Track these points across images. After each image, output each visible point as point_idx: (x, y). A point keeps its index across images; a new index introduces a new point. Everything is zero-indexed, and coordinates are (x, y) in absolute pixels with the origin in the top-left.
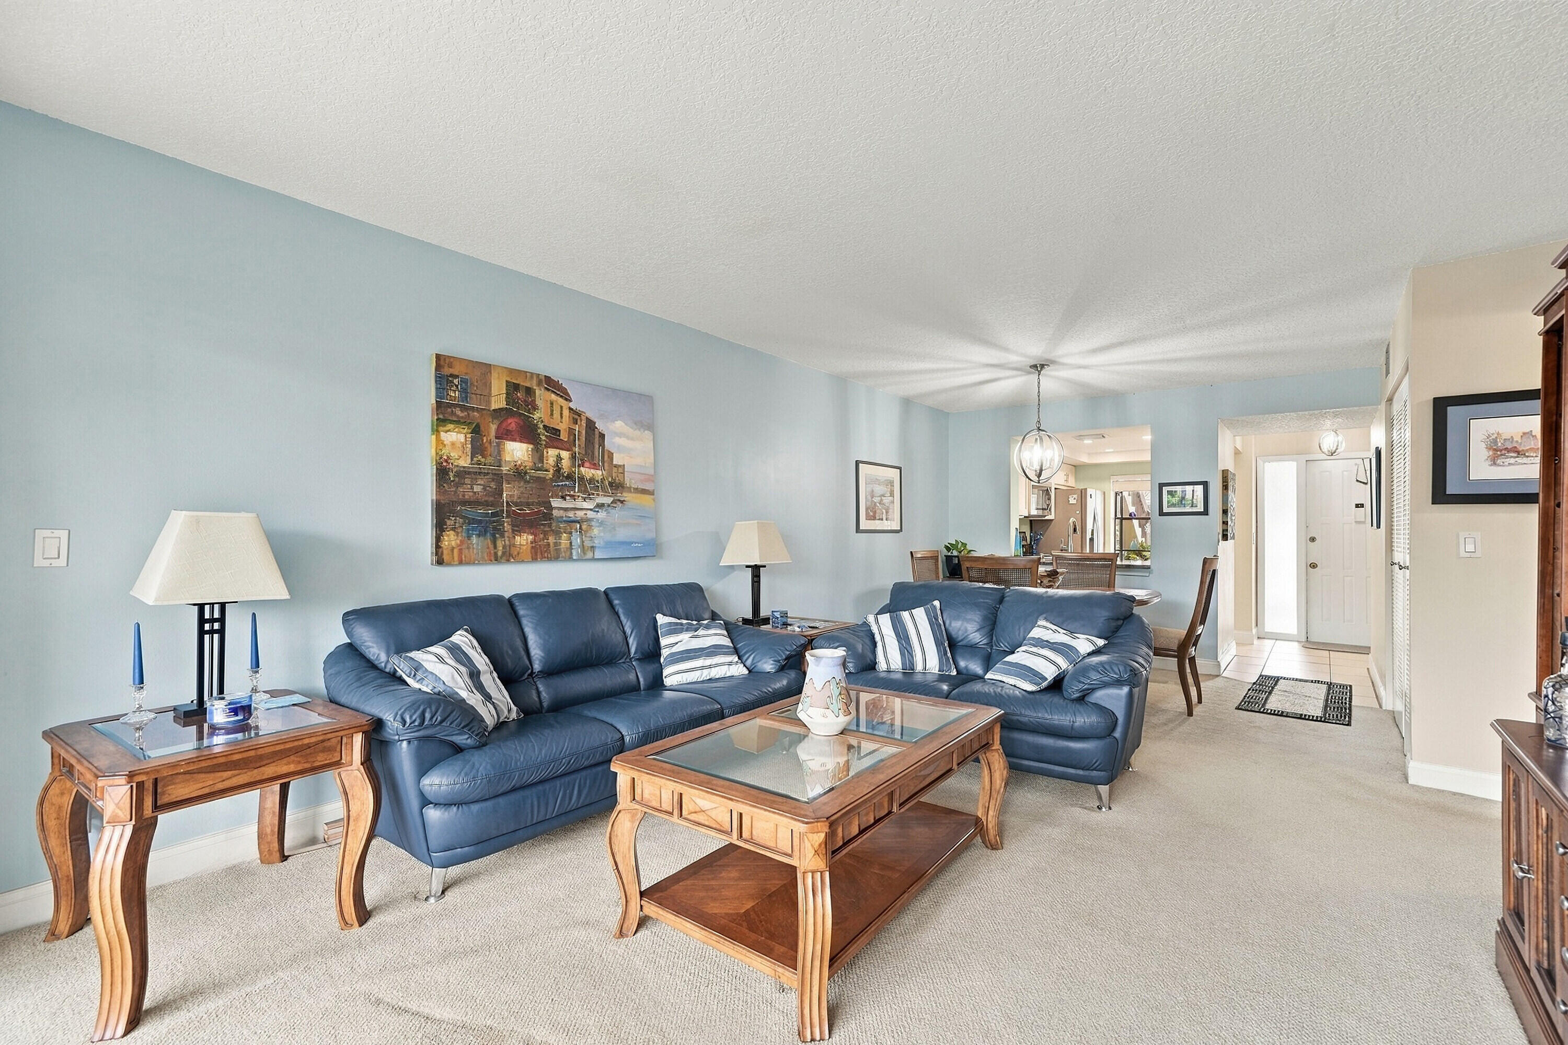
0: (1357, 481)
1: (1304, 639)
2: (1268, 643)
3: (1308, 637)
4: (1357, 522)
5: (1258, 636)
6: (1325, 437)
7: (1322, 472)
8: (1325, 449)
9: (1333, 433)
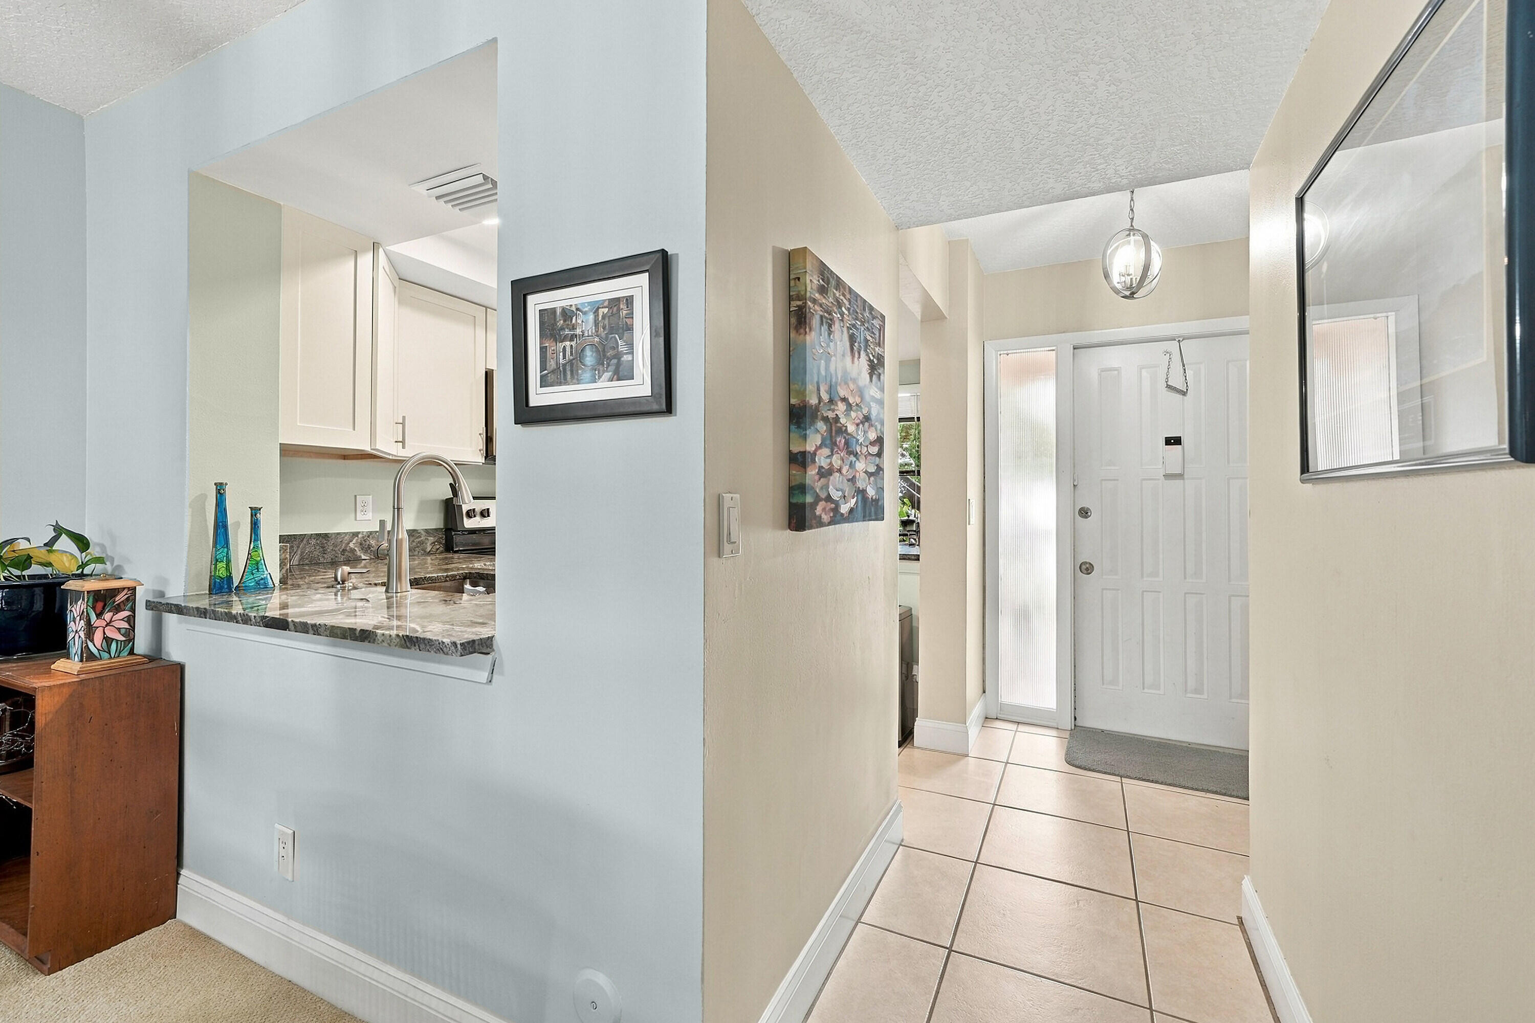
0: (1169, 387)
1: (1068, 724)
2: (1004, 732)
3: (1075, 719)
4: (1168, 476)
5: (986, 715)
6: (1117, 248)
7: (1105, 371)
8: (1116, 279)
9: (1135, 238)
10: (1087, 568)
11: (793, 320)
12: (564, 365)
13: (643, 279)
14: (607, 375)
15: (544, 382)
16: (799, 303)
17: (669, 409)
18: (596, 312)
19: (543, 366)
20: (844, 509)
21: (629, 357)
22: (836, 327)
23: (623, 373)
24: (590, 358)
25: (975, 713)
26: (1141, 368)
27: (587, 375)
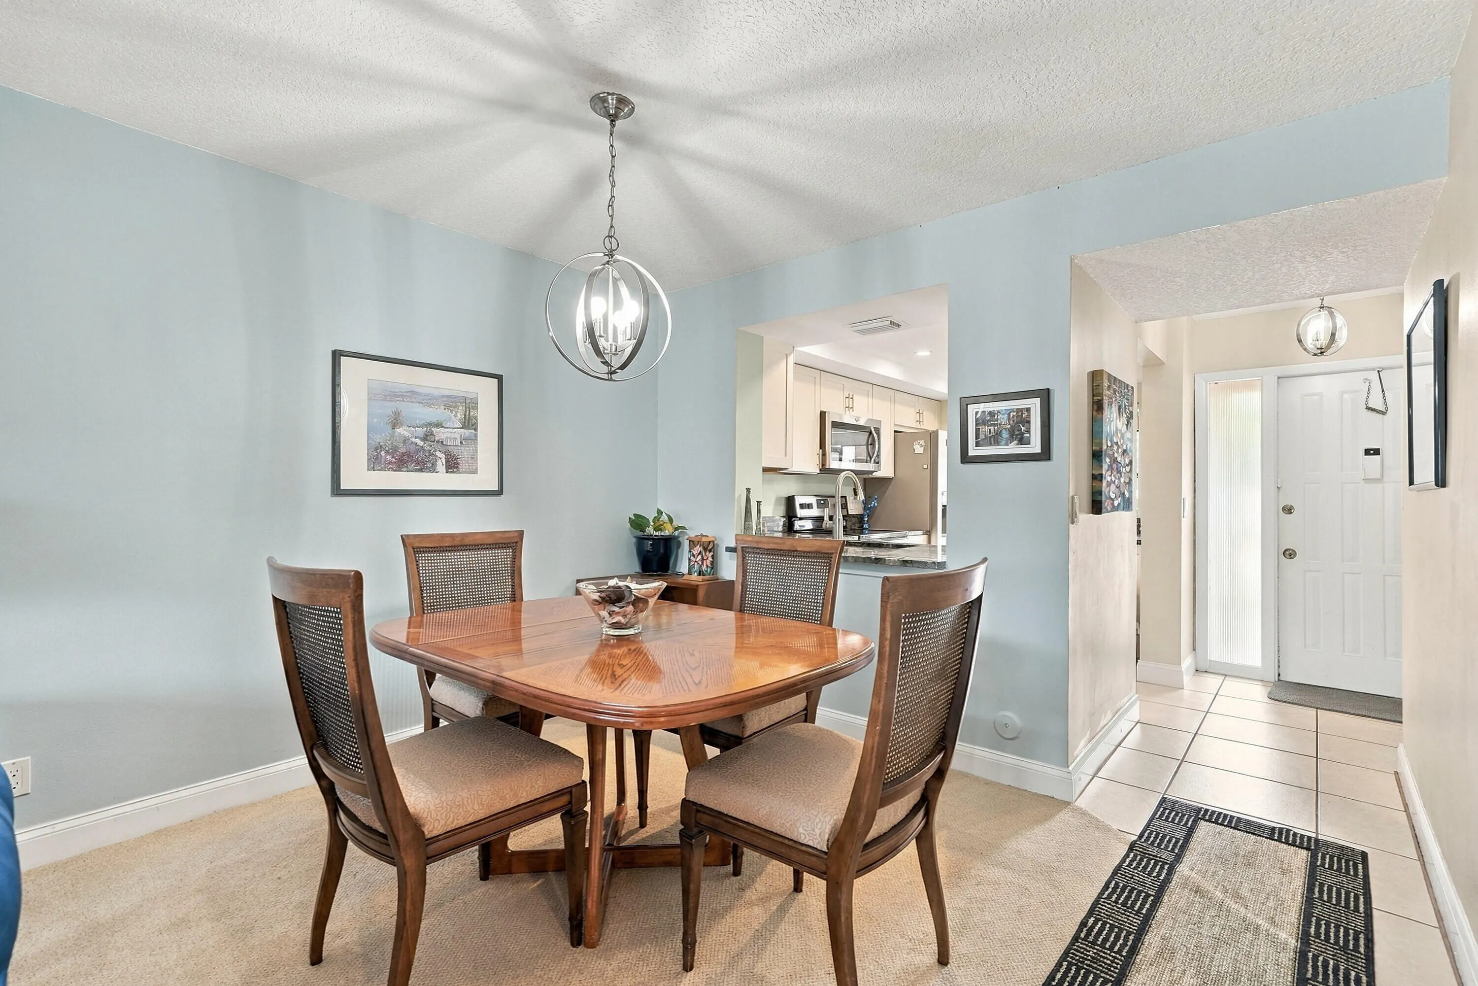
0: (1369, 409)
1: (1273, 677)
2: (1212, 682)
3: (1279, 675)
4: (1367, 480)
5: (1196, 668)
6: (1309, 321)
7: (1307, 396)
8: (1309, 343)
9: (1324, 313)
10: (1290, 554)
11: (1095, 407)
12: (990, 438)
13: (1037, 401)
14: (1015, 442)
15: (977, 444)
16: (1099, 398)
17: (1048, 458)
18: (1009, 414)
19: (977, 437)
20: (1116, 503)
21: (1028, 435)
22: (1113, 405)
23: (1023, 440)
24: (1005, 435)
25: (1187, 662)
26: (1342, 393)
27: (1004, 442)
